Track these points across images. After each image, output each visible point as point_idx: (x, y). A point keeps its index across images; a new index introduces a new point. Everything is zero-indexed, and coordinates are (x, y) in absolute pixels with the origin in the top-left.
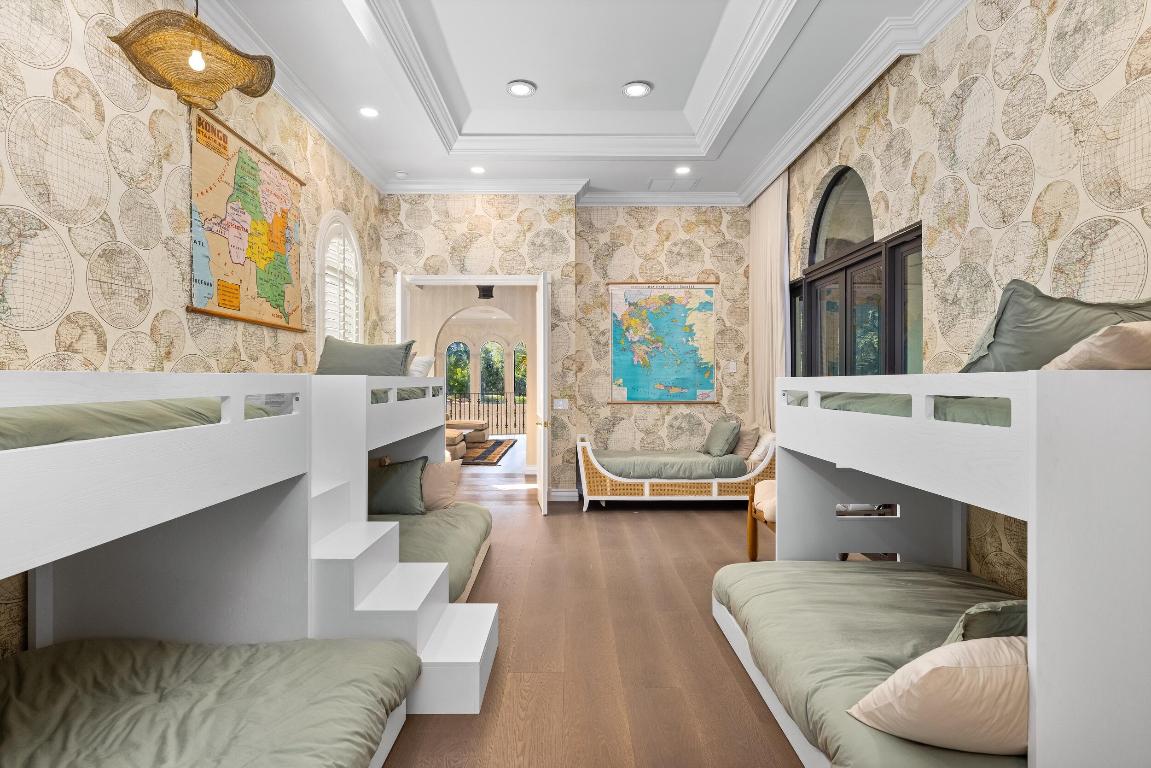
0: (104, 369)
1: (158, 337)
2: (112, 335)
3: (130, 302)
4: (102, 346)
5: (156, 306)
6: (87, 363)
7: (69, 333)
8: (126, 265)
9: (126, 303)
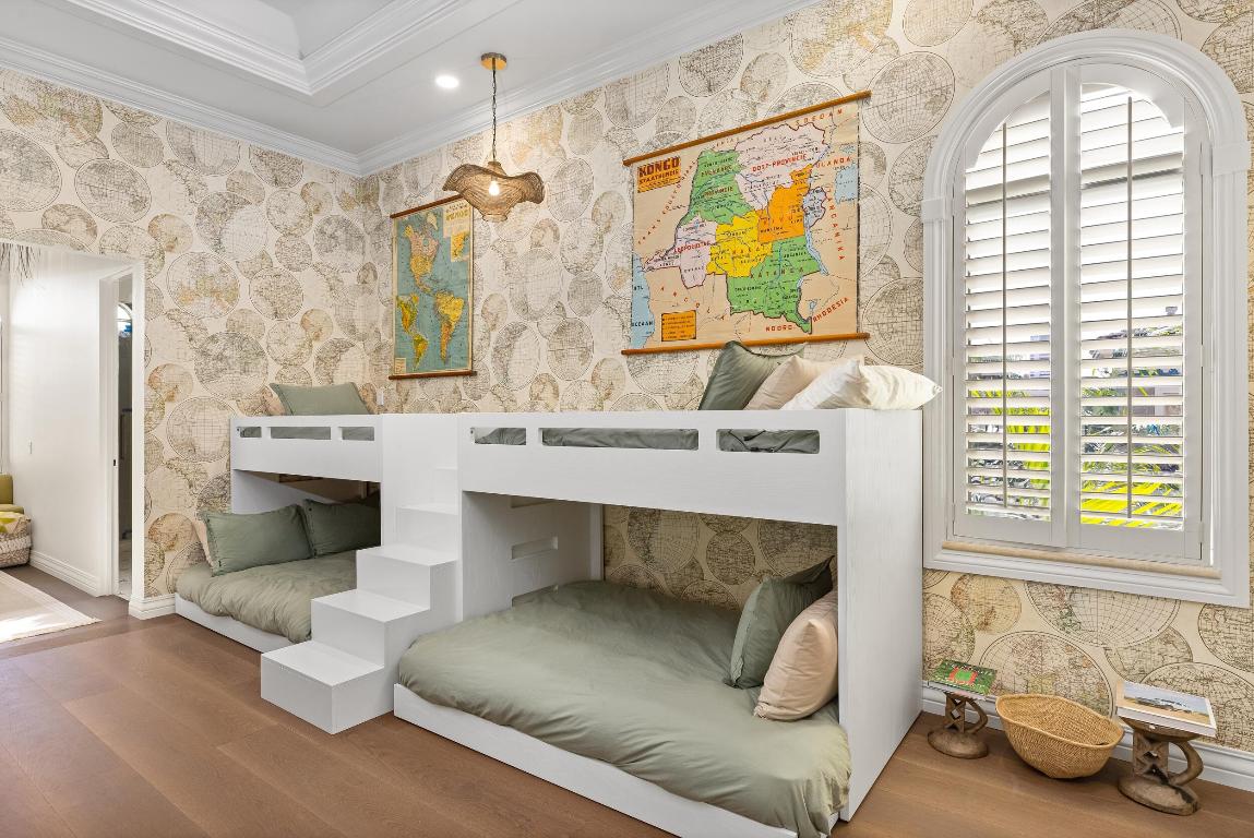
0: (557, 409)
1: (598, 382)
2: (562, 385)
3: (576, 359)
4: (556, 393)
5: (596, 357)
6: (547, 406)
7: (537, 388)
8: (572, 333)
9: (573, 360)
